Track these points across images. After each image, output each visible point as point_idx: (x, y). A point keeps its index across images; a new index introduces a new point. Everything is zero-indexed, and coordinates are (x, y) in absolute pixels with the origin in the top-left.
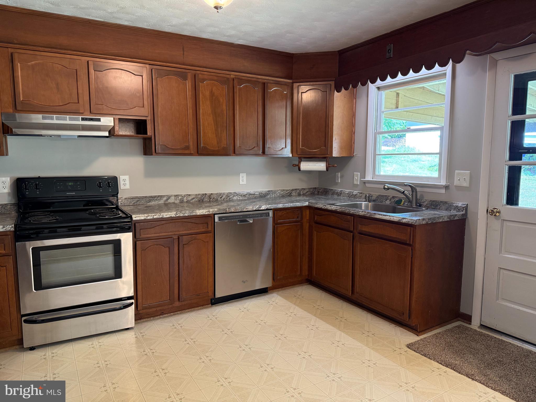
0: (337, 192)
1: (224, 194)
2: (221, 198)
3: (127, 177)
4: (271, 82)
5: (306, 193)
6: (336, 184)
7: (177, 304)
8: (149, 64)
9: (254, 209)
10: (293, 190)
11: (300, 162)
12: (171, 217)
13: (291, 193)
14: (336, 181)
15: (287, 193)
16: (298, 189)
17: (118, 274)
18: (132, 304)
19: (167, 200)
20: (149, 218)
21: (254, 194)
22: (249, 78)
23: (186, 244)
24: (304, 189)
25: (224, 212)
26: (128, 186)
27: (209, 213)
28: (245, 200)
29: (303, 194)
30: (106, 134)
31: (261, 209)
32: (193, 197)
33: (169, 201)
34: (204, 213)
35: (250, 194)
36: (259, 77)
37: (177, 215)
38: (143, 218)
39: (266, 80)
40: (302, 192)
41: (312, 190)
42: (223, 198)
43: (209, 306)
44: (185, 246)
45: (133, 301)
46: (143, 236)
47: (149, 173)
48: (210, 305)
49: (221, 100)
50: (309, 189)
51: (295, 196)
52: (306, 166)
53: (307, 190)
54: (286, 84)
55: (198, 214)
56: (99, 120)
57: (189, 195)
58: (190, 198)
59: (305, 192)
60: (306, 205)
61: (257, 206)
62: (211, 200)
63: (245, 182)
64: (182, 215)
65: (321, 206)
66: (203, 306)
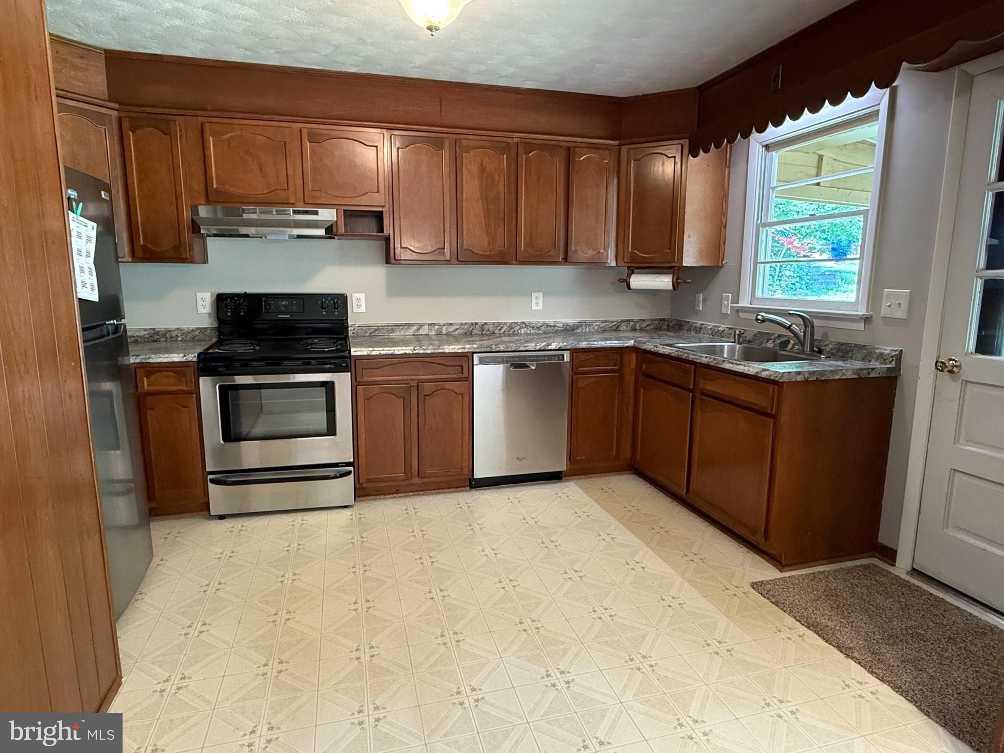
0: (696, 327)
1: (505, 323)
2: (500, 330)
3: (362, 296)
4: (582, 145)
5: (645, 327)
6: (696, 312)
7: (416, 480)
8: (388, 129)
9: (538, 348)
10: (622, 321)
11: (629, 276)
12: (406, 353)
13: (618, 327)
14: (697, 308)
15: (611, 325)
16: (632, 321)
17: (331, 431)
18: (349, 473)
19: (418, 330)
20: (373, 353)
21: (555, 326)
22: (545, 142)
23: (428, 395)
24: (643, 320)
25: (488, 350)
26: (363, 309)
27: (463, 350)
28: (540, 334)
29: (640, 329)
30: (321, 232)
31: (550, 348)
32: (455, 327)
33: (420, 331)
34: (456, 351)
35: (548, 326)
36: (561, 138)
37: (415, 352)
38: (365, 353)
39: (572, 143)
40: (638, 325)
41: (656, 322)
42: (503, 330)
43: (465, 489)
44: (427, 397)
45: (351, 468)
46: (366, 379)
47: (394, 291)
48: (468, 488)
49: (497, 177)
50: (652, 320)
51: (627, 331)
52: (639, 281)
53: (649, 323)
54: (607, 148)
55: (447, 351)
56: (316, 213)
57: (451, 324)
58: (452, 328)
59: (644, 325)
60: (629, 344)
61: (544, 344)
62: (484, 332)
63: (540, 307)
64: (422, 352)
65: (650, 347)
66: (456, 488)
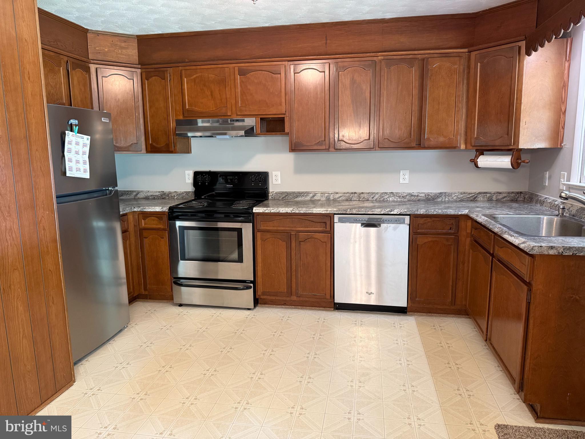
1: (377, 193)
2: (373, 198)
3: (278, 173)
4: (436, 55)
5: (502, 199)
6: (544, 187)
7: (294, 298)
8: (288, 61)
9: (382, 213)
10: (480, 193)
11: (477, 157)
12: (287, 213)
13: (475, 198)
14: (544, 184)
15: (469, 196)
16: (490, 193)
17: (240, 260)
18: (251, 287)
19: (314, 196)
20: (266, 212)
21: (418, 196)
22: (403, 57)
23: (302, 241)
24: (500, 193)
25: (344, 212)
26: (279, 182)
27: (326, 212)
29: (496, 200)
30: (242, 133)
31: (392, 213)
32: (340, 195)
34: (321, 212)
35: (412, 196)
36: (416, 52)
37: (293, 212)
39: (427, 55)
40: (494, 197)
41: (513, 195)
42: (375, 198)
43: (331, 309)
44: (301, 243)
45: (252, 285)
46: (262, 228)
47: (299, 170)
48: (333, 309)
49: (364, 87)
50: (509, 193)
51: (483, 202)
53: (505, 195)
54: (459, 55)
55: (314, 212)
56: (243, 121)
57: (337, 193)
58: (337, 196)
59: (500, 197)
61: (388, 210)
62: (361, 199)
63: (407, 181)
64: (297, 212)
66: (324, 307)
